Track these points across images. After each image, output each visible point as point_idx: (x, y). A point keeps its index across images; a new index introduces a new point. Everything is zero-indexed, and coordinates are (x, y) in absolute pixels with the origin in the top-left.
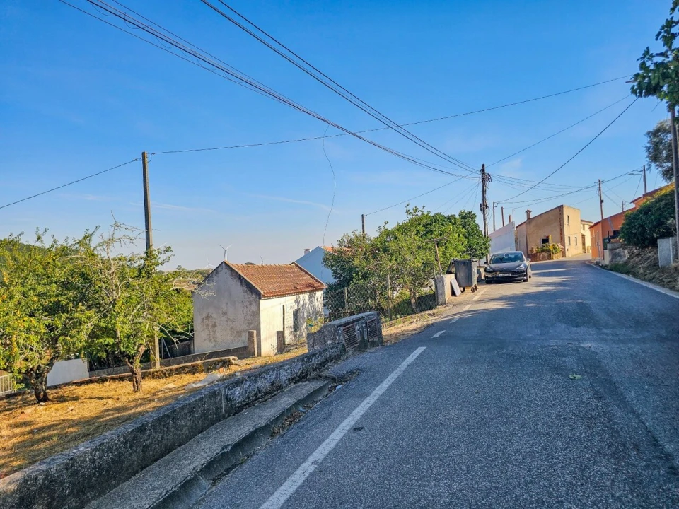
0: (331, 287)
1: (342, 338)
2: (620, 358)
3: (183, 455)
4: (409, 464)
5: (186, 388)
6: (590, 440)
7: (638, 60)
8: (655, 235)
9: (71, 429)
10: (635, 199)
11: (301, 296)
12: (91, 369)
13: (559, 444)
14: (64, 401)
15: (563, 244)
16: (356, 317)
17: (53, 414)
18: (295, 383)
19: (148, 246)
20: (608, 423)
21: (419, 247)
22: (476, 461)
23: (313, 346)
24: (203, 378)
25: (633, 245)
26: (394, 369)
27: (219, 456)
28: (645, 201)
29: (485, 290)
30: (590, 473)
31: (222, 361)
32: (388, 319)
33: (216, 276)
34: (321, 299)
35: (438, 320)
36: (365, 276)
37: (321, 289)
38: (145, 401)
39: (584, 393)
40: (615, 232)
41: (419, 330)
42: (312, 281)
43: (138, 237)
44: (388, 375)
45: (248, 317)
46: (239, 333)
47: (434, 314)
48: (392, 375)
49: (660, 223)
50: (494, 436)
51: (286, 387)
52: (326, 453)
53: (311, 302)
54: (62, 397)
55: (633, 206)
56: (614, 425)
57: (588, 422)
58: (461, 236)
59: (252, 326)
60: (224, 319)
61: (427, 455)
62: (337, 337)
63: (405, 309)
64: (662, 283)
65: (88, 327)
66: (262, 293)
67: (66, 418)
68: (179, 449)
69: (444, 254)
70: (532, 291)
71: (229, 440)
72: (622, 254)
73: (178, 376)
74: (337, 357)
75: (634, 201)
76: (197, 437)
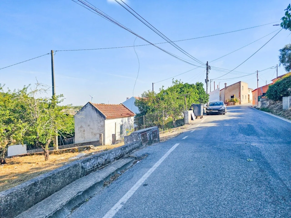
0: (137, 115)
1: (140, 139)
2: (270, 151)
3: (57, 197)
4: (170, 205)
5: (69, 159)
6: (260, 194)
7: (285, 10)
8: (281, 95)
9: (14, 178)
10: (273, 79)
11: (124, 118)
12: (28, 149)
13: (245, 195)
14: (13, 164)
15: (240, 99)
16: (148, 129)
17: (7, 170)
18: (117, 160)
19: (53, 94)
20: (268, 184)
21: (178, 98)
22: (204, 205)
23: (127, 142)
24: (77, 155)
25: (271, 99)
26: (164, 154)
27: (75, 197)
28: (277, 80)
29: (206, 118)
30: (262, 213)
31: (86, 147)
32: (162, 130)
33: (85, 108)
34: (133, 120)
35: (185, 131)
36: (153, 111)
37: (133, 116)
38: (50, 165)
39: (254, 169)
40: (263, 94)
41: (176, 135)
42: (129, 112)
43: (48, 89)
44: (161, 157)
45: (100, 128)
46: (95, 134)
47: (183, 128)
48: (163, 157)
49: (284, 90)
50: (212, 190)
51: (112, 162)
52: (129, 198)
53: (129, 121)
54: (12, 162)
55: (272, 82)
56: (271, 186)
57: (258, 184)
58: (196, 93)
59: (101, 131)
60: (89, 128)
61: (179, 200)
62: (138, 138)
63: (170, 125)
64: (284, 117)
65: (23, 130)
66: (106, 117)
67: (12, 172)
68: (56, 193)
69: (189, 101)
70: (227, 119)
71: (81, 189)
72: (266, 103)
73: (66, 153)
74: (138, 148)
75: (272, 80)
76: (66, 187)
